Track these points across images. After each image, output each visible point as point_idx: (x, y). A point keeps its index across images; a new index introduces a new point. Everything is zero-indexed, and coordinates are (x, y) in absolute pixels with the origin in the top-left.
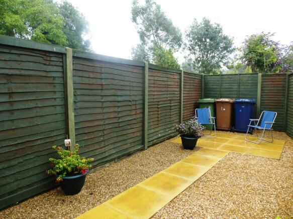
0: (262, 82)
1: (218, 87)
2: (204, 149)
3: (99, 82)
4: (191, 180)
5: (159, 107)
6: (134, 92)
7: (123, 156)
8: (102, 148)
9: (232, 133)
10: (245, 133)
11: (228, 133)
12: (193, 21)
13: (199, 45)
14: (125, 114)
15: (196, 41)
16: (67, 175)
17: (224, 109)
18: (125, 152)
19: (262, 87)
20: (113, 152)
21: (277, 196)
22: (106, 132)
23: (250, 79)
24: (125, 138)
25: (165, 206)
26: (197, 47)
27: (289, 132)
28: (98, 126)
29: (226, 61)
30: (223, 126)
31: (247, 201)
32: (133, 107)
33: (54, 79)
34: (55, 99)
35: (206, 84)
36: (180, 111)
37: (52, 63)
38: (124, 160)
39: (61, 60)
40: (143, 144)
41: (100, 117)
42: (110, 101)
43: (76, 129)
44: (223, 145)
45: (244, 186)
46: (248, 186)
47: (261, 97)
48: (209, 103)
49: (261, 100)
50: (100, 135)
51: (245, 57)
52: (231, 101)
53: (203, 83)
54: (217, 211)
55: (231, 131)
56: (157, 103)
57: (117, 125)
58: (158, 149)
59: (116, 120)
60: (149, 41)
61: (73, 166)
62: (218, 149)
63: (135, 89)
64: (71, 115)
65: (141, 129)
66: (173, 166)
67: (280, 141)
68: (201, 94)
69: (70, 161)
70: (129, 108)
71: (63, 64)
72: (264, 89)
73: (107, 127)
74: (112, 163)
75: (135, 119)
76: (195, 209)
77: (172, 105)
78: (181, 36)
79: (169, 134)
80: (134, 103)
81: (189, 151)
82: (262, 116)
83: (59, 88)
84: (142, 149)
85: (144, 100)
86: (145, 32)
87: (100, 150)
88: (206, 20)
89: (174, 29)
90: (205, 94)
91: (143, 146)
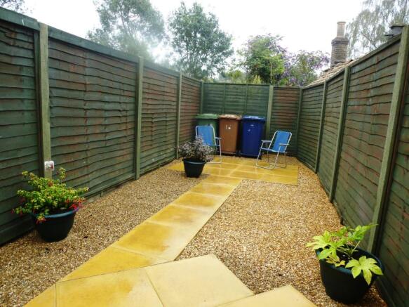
0: (274, 96)
1: (222, 99)
2: (211, 177)
3: (81, 79)
4: (211, 212)
5: (153, 121)
6: (125, 98)
7: (111, 187)
8: (84, 176)
9: (238, 158)
10: (256, 157)
11: (234, 157)
12: (179, 5)
13: (186, 41)
14: (113, 128)
15: (183, 34)
16: (51, 213)
17: (229, 128)
18: (114, 183)
19: (273, 103)
20: (98, 182)
21: (305, 221)
22: (89, 154)
23: (260, 91)
24: (112, 162)
25: (191, 241)
26: (184, 44)
27: (300, 157)
28: (79, 144)
29: (222, 66)
30: (228, 150)
31: (277, 228)
32: (124, 120)
33: (20, 69)
34: (22, 100)
35: (206, 94)
36: (177, 128)
37: (18, 43)
38: (113, 194)
39: (30, 41)
40: (134, 172)
41: (82, 131)
42: (96, 109)
43: (52, 147)
44: (232, 172)
45: (270, 214)
46: (275, 214)
47: (272, 115)
48: (211, 120)
49: (271, 118)
50: (82, 157)
51: (248, 64)
52: (239, 118)
53: (202, 93)
54: (252, 240)
55: (236, 156)
56: (150, 116)
57: (103, 144)
58: (153, 177)
59: (101, 137)
60: (115, 27)
61: (60, 200)
62: (228, 176)
63: (126, 93)
64: (46, 125)
65: (132, 150)
66: (181, 197)
67: (292, 167)
68: (199, 107)
69: (55, 192)
70: (118, 120)
71: (34, 47)
72: (275, 104)
73: (92, 146)
74: (98, 197)
75: (125, 137)
76: (227, 241)
77: (168, 119)
78: (162, 25)
79: (163, 159)
80: (124, 113)
81: (194, 179)
82: (275, 137)
83: (27, 84)
84: (133, 179)
85: (136, 110)
86: (109, 12)
87: (83, 178)
88: (197, 7)
89: (153, 12)
90: (204, 107)
91: (133, 174)
